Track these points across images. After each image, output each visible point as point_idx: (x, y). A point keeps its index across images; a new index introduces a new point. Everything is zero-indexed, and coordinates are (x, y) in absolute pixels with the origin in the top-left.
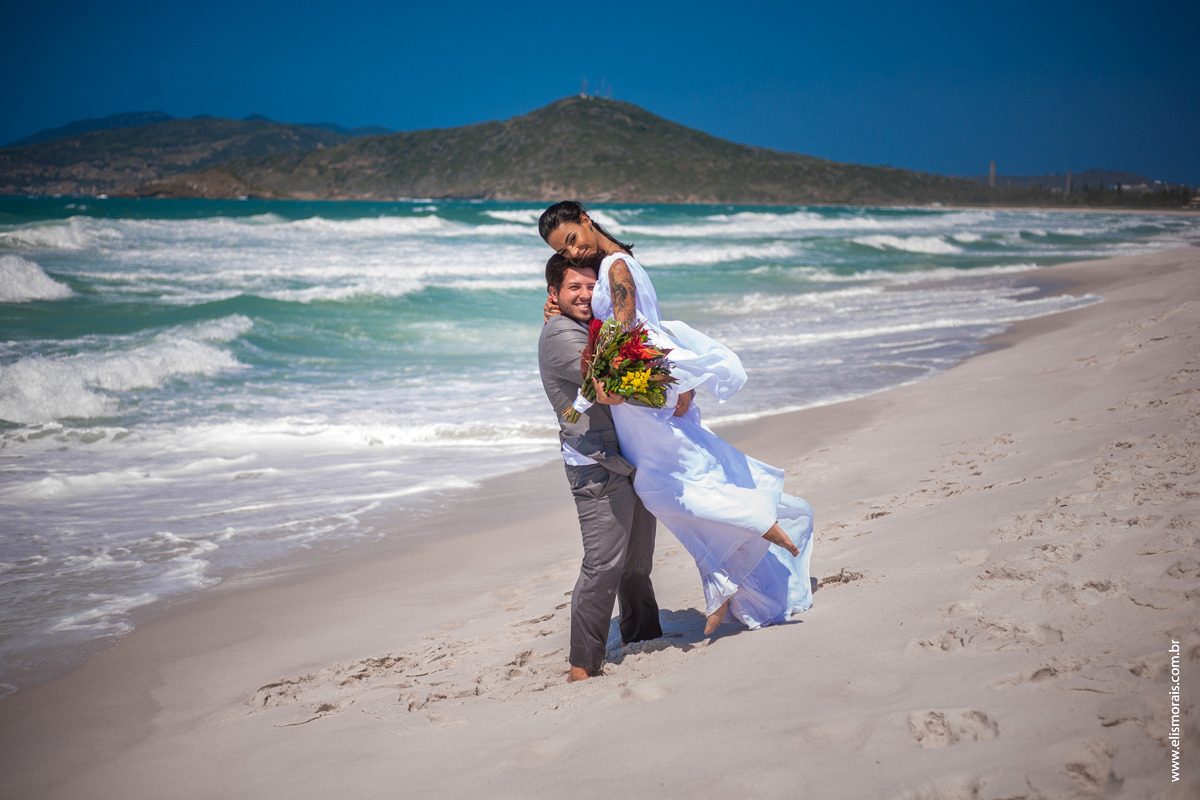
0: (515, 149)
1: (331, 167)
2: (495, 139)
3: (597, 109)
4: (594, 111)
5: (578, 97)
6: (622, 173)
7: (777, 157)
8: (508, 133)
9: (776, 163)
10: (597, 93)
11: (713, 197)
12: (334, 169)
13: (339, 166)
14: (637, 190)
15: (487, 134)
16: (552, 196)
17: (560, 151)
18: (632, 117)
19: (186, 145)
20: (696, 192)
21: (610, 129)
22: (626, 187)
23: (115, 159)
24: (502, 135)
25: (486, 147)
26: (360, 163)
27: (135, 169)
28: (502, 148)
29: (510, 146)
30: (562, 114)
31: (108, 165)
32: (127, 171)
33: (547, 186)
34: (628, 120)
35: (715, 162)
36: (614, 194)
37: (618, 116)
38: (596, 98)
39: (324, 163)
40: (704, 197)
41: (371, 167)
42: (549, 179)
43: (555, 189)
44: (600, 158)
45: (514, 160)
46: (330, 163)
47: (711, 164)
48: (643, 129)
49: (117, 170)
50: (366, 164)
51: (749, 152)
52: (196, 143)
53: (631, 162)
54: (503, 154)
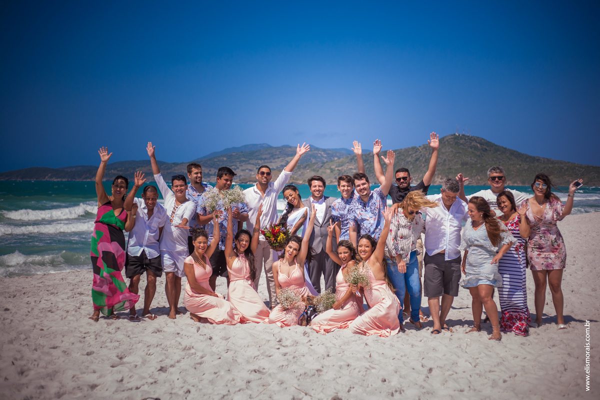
0: (424, 160)
1: (336, 169)
2: (414, 155)
3: (464, 140)
4: (461, 141)
5: (455, 134)
6: (474, 171)
7: (552, 162)
8: (421, 152)
9: (551, 166)
10: (464, 133)
11: (519, 182)
12: (338, 170)
13: (340, 168)
14: (481, 179)
15: (410, 153)
16: (440, 182)
17: (445, 160)
18: (481, 144)
19: (274, 159)
20: (510, 180)
21: (470, 150)
22: (476, 178)
23: (242, 166)
24: (418, 153)
25: (409, 159)
26: (350, 167)
27: (250, 170)
28: (417, 160)
29: (421, 158)
30: (446, 143)
31: (238, 168)
32: (247, 171)
33: (438, 178)
34: (479, 145)
35: (520, 165)
36: (470, 181)
37: (474, 143)
38: (463, 135)
39: (333, 167)
40: (514, 182)
41: (355, 169)
42: (439, 174)
43: (441, 179)
44: (463, 164)
45: (423, 165)
46: (336, 167)
47: (518, 166)
48: (486, 150)
49: (242, 170)
50: (353, 167)
51: (538, 160)
52: (279, 158)
53: (479, 165)
54: (418, 162)
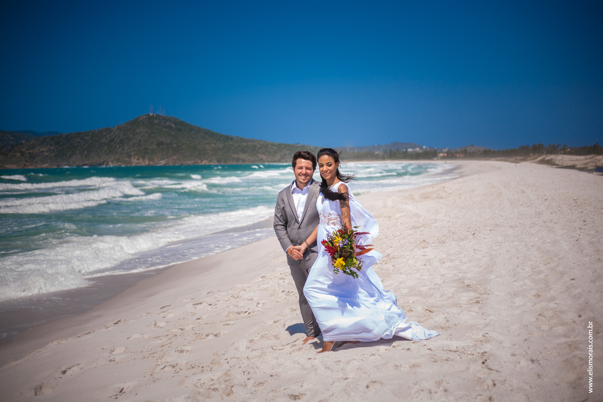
0: (118, 141)
1: (27, 152)
2: (108, 136)
3: (158, 120)
4: (156, 121)
5: (149, 115)
6: (170, 151)
7: (246, 141)
8: (115, 133)
9: (245, 144)
10: (158, 113)
11: (214, 161)
12: (29, 153)
14: (178, 159)
15: (104, 134)
16: (136, 163)
17: (140, 141)
18: (175, 124)
20: (207, 159)
21: (164, 130)
22: (173, 157)
24: (112, 134)
25: (104, 140)
26: (42, 150)
28: (112, 140)
29: (116, 139)
30: (141, 123)
33: (134, 158)
34: (173, 125)
35: (215, 144)
36: (167, 161)
37: (168, 123)
38: (157, 115)
39: (23, 150)
40: (211, 161)
41: (47, 152)
42: (135, 155)
43: (138, 159)
44: (160, 144)
45: (118, 146)
47: (213, 145)
48: (181, 129)
50: (45, 150)
51: (232, 139)
53: (175, 145)
54: (112, 144)
